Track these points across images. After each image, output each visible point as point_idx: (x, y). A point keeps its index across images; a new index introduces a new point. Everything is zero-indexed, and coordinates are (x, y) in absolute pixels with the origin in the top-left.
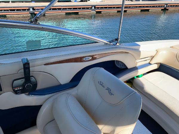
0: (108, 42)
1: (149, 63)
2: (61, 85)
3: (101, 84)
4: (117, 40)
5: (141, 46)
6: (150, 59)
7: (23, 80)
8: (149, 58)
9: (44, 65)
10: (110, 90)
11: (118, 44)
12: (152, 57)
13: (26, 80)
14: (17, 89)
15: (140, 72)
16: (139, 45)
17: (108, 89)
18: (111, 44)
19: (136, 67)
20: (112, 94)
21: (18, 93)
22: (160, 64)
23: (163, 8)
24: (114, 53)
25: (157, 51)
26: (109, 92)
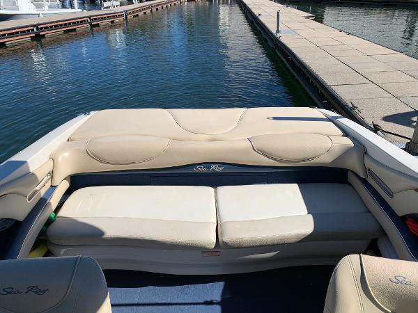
1: (52, 186)
3: (9, 293)
5: (28, 161)
6: (49, 179)
8: (46, 179)
10: (37, 288)
12: (52, 174)
15: (54, 201)
16: (24, 162)
17: (30, 289)
19: (41, 199)
20: (44, 292)
22: (70, 178)
23: (34, 35)
25: (53, 159)
26: (36, 293)
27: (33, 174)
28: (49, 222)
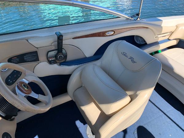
0: (129, 17)
1: (168, 39)
2: (86, 57)
3: (125, 55)
4: (138, 15)
5: (163, 21)
7: (56, 52)
8: (168, 34)
9: (73, 39)
10: (133, 59)
11: (138, 19)
12: (172, 33)
13: (58, 51)
14: (51, 60)
17: (131, 58)
18: (132, 19)
19: (157, 42)
20: (134, 62)
21: (52, 63)
22: (179, 40)
24: (134, 28)
25: (177, 27)
26: (132, 61)
27: (162, 27)
28: (157, 52)
